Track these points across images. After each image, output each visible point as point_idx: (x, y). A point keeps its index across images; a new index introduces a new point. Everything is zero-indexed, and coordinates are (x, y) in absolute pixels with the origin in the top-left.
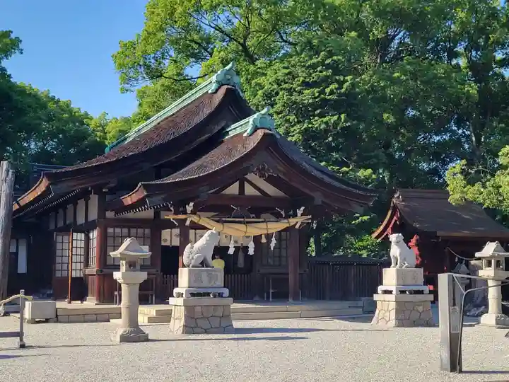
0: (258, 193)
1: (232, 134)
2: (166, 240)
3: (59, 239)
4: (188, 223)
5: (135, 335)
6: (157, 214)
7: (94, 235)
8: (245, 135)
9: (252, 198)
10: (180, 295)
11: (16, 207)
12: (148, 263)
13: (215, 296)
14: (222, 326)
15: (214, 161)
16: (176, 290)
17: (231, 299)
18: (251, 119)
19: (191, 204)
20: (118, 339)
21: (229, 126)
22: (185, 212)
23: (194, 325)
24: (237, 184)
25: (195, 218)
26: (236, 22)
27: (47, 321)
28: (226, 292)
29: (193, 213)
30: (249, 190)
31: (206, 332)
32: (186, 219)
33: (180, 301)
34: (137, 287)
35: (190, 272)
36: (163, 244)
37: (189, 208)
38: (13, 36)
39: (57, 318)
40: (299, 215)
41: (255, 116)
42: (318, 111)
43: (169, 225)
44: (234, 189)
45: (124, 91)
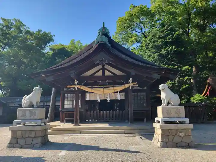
4: (76, 89)
9: (108, 77)
14: (33, 143)
22: (75, 85)
24: (101, 71)
25: (79, 87)
30: (107, 73)
31: (21, 147)
37: (76, 82)
40: (131, 82)
42: (164, 46)
44: (99, 73)
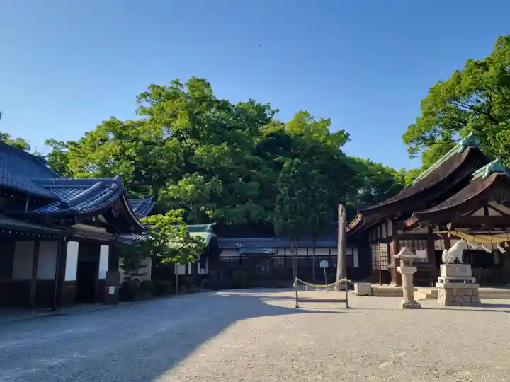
0: (499, 214)
1: (476, 177)
2: (437, 247)
3: (373, 247)
4: (449, 236)
5: (412, 305)
6: (430, 230)
7: (392, 244)
8: (484, 177)
9: (494, 217)
10: (442, 281)
11: (348, 230)
12: (427, 261)
13: (467, 282)
14: (473, 301)
15: (464, 195)
16: (439, 278)
17: (478, 285)
18: (487, 167)
19: (450, 224)
20: (402, 306)
21: (474, 172)
22: (446, 229)
23: (452, 300)
24: (482, 209)
25: (454, 233)
26: (482, 101)
27: (367, 295)
28: (474, 280)
29: (452, 229)
30: (492, 212)
31: (461, 305)
32: (447, 234)
33: (442, 285)
34: (412, 276)
35: (447, 266)
36: (436, 249)
37: (449, 226)
38: (345, 133)
39: (372, 293)
41: (490, 164)
43: (437, 237)
44: (480, 212)
45: (412, 157)
